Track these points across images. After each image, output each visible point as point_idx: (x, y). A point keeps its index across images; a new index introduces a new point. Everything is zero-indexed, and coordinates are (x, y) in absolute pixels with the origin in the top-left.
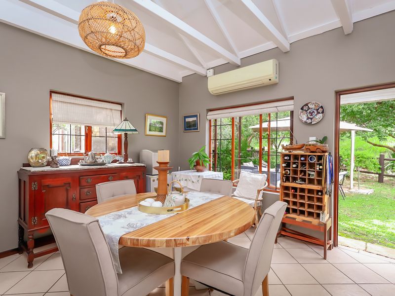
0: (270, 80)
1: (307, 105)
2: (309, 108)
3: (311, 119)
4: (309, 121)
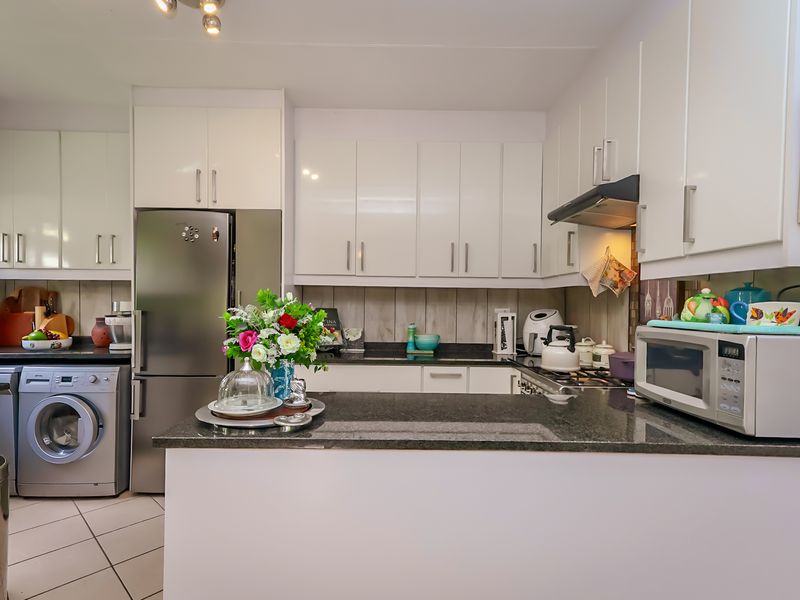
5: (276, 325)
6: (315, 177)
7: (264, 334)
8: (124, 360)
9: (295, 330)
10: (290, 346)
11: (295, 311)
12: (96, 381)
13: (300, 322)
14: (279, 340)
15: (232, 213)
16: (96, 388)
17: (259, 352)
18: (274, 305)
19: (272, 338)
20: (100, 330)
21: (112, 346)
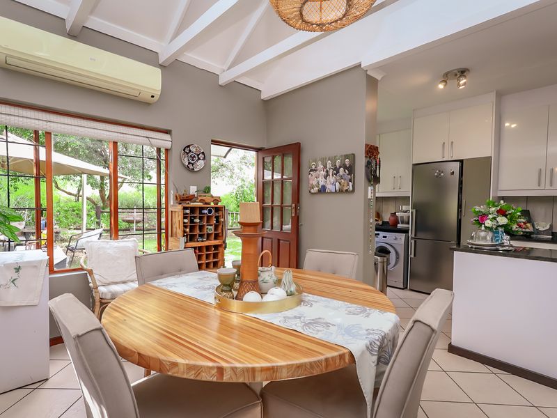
0: (153, 97)
1: (189, 146)
2: (190, 151)
3: (193, 164)
4: (191, 166)
5: (496, 213)
6: (513, 126)
7: (490, 216)
8: (405, 231)
9: (506, 216)
10: (503, 221)
11: (505, 208)
12: (396, 239)
13: (507, 213)
14: (497, 219)
15: (461, 161)
16: (396, 242)
17: (488, 223)
18: (494, 206)
19: (495, 218)
20: (392, 218)
21: (399, 225)
